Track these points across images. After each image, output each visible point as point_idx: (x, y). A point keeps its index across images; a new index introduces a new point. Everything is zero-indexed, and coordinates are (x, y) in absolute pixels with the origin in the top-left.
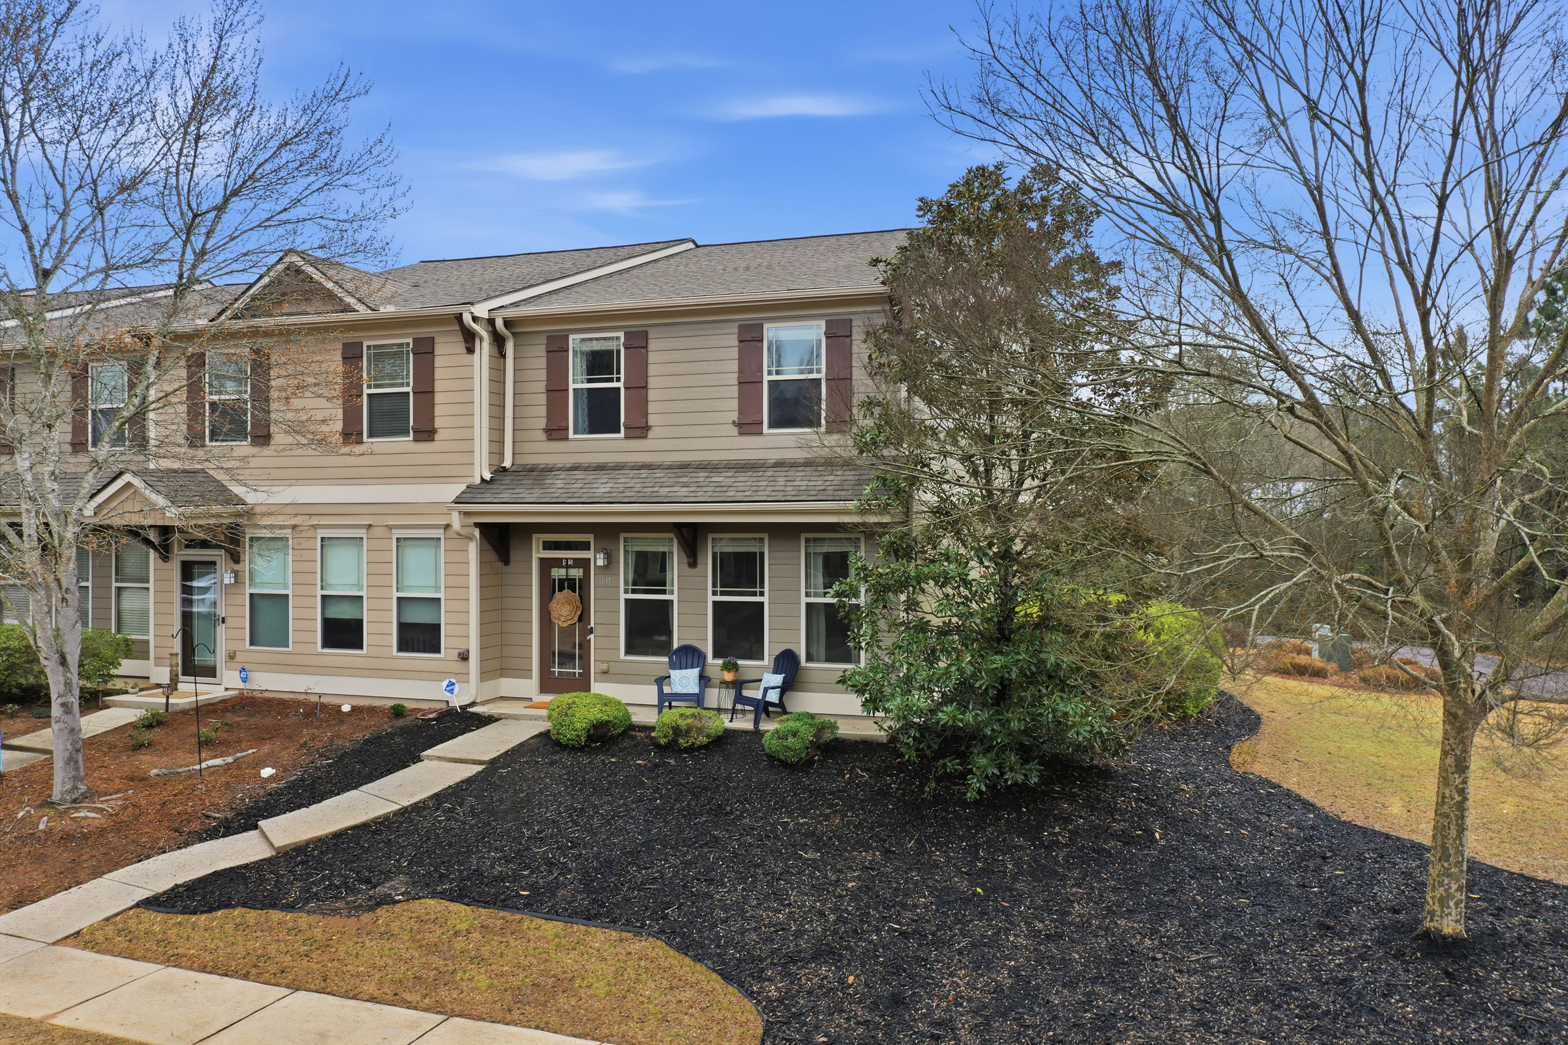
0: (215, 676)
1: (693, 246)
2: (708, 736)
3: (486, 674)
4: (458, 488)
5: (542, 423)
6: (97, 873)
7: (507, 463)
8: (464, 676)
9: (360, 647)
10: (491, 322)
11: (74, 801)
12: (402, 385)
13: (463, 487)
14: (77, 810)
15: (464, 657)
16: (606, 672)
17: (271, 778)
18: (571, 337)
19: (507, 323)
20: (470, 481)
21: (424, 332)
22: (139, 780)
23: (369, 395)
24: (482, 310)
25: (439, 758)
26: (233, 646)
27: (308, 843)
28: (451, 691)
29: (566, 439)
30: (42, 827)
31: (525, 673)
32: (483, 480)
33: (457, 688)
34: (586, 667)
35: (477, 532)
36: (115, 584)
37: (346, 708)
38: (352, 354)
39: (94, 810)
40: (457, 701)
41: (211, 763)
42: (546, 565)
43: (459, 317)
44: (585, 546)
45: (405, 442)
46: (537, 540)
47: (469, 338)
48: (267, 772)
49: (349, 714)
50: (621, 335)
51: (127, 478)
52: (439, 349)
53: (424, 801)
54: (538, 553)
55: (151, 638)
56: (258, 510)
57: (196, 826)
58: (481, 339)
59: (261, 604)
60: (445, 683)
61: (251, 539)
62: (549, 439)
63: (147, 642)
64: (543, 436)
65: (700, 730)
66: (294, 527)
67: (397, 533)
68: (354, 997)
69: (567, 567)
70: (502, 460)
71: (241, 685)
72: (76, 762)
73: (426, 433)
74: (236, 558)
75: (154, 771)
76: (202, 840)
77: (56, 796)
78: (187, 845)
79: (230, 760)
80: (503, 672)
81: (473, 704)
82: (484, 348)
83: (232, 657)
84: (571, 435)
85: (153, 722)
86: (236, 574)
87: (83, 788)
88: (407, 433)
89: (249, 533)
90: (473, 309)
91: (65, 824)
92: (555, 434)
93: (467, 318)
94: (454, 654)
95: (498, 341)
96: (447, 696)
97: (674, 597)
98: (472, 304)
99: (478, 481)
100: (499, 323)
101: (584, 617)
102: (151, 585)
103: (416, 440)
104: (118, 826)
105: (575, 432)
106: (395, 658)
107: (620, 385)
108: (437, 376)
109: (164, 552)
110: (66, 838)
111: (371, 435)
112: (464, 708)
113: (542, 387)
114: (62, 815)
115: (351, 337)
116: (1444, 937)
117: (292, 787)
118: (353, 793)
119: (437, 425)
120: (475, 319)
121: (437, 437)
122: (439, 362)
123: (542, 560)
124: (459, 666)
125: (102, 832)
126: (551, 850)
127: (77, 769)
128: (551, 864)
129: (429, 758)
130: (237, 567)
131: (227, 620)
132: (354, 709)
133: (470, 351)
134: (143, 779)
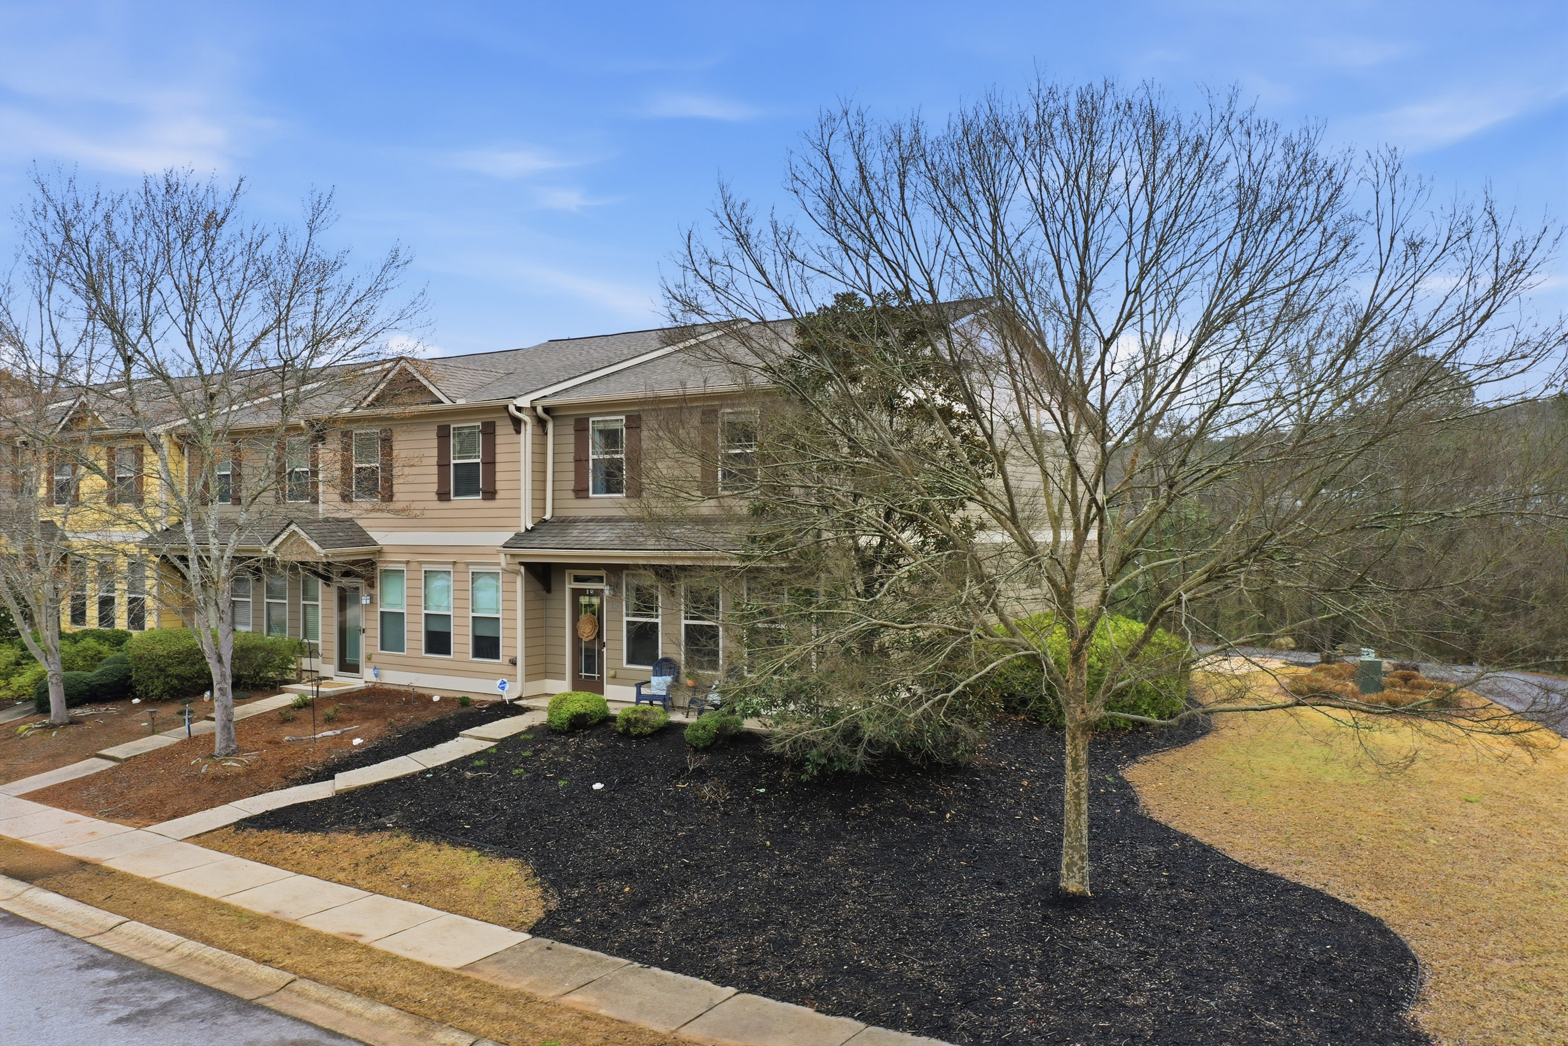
0: (358, 672)
1: (747, 324)
2: (652, 727)
3: (530, 676)
4: (508, 535)
5: (571, 485)
6: (226, 802)
7: (548, 516)
8: (513, 677)
9: (449, 653)
10: (534, 409)
11: (227, 755)
12: (475, 457)
13: (512, 535)
14: (226, 761)
15: (513, 663)
16: (614, 677)
17: (360, 746)
18: (591, 420)
19: (546, 410)
20: (517, 530)
21: (488, 417)
22: (275, 743)
23: (455, 465)
24: (524, 402)
25: (471, 736)
26: (370, 652)
27: (357, 789)
28: (503, 688)
29: (588, 497)
30: (203, 771)
31: (560, 676)
32: (527, 530)
33: (507, 686)
34: (601, 672)
35: (522, 569)
36: (302, 602)
37: (436, 699)
38: (443, 434)
39: (237, 761)
40: (507, 697)
41: (325, 734)
42: (577, 594)
43: (506, 408)
44: (600, 579)
45: (476, 500)
46: (569, 575)
47: (517, 423)
48: (357, 741)
49: (436, 703)
50: (623, 417)
51: (293, 527)
52: (499, 431)
53: (442, 766)
54: (570, 585)
55: (320, 642)
56: (386, 549)
57: (298, 775)
58: (525, 423)
59: (387, 619)
60: (499, 682)
61: (382, 572)
62: (577, 497)
63: (317, 645)
64: (572, 495)
65: (645, 723)
66: (408, 562)
67: (473, 569)
68: (330, 880)
69: (590, 595)
70: (545, 514)
71: (374, 679)
72: (229, 729)
73: (490, 494)
74: (372, 585)
75: (287, 738)
76: (298, 784)
77: (217, 751)
78: (288, 787)
79: (338, 732)
80: (547, 674)
81: (520, 698)
82: (528, 430)
83: (369, 658)
84: (591, 495)
85: (304, 705)
86: (372, 597)
87: (234, 746)
88: (477, 493)
89: (381, 566)
90: (515, 402)
91: (218, 770)
92: (581, 494)
93: (512, 409)
94: (507, 661)
95: (541, 423)
96: (500, 692)
97: (659, 620)
98: (514, 398)
99: (523, 530)
100: (539, 410)
101: (600, 634)
102: (320, 603)
103: (483, 499)
104: (250, 773)
105: (594, 493)
106: (471, 662)
107: (623, 456)
108: (497, 451)
109: (327, 579)
110: (215, 778)
111: (456, 495)
112: (511, 701)
113: (571, 457)
114: (217, 763)
115: (443, 421)
116: (1068, 894)
117: (369, 751)
118: (403, 758)
119: (497, 487)
120: (519, 409)
121: (498, 496)
122: (498, 440)
123: (574, 590)
124: (509, 669)
125: (238, 775)
126: (501, 801)
127: (229, 733)
128: (496, 809)
129: (463, 736)
130: (372, 592)
131: (367, 631)
132: (442, 699)
133: (518, 432)
134: (278, 743)
